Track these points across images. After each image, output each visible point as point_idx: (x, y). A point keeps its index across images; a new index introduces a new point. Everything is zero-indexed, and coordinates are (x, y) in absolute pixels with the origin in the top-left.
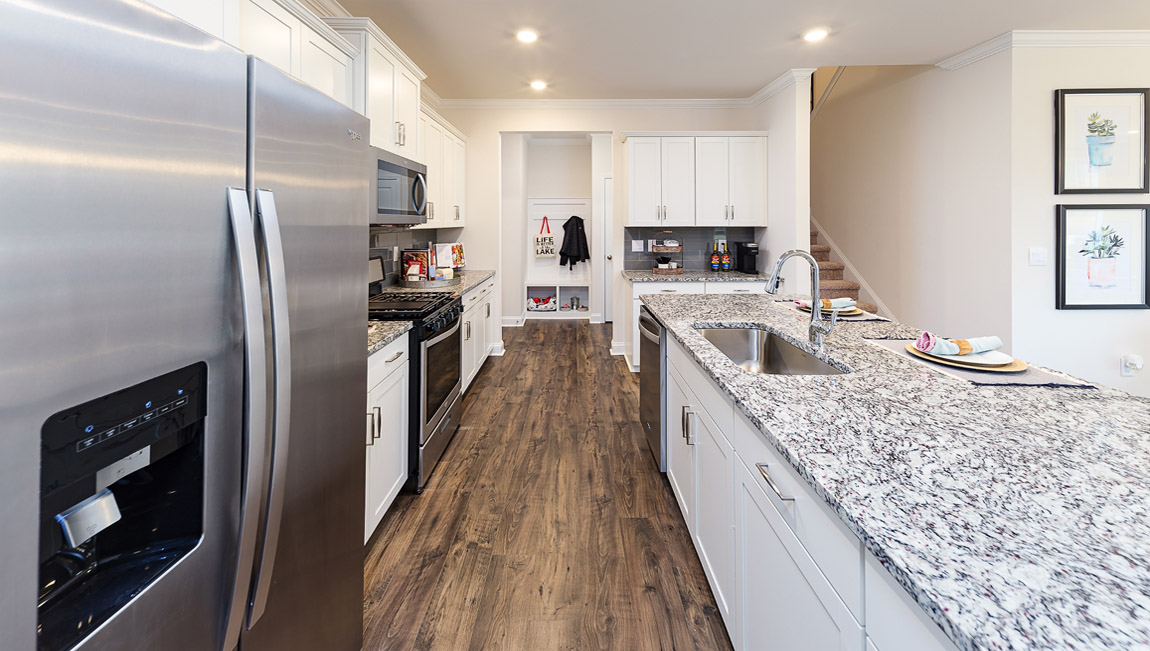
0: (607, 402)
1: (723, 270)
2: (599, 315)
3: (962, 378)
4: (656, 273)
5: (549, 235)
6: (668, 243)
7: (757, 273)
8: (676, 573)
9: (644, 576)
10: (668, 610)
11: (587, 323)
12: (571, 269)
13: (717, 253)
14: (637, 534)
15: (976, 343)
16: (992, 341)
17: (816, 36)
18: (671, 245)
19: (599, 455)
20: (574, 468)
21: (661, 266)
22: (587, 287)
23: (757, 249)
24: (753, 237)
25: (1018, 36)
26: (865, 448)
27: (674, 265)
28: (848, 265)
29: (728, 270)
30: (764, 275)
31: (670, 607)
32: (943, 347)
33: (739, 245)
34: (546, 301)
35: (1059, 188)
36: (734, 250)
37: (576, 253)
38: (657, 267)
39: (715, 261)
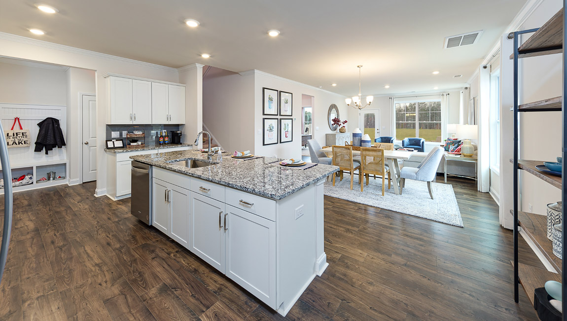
0: (104, 217)
1: (165, 144)
2: (78, 179)
3: (242, 160)
4: (129, 148)
5: (22, 131)
6: (136, 133)
7: (181, 144)
8: (163, 250)
9: (150, 257)
10: (163, 259)
11: (66, 186)
12: (47, 153)
13: (162, 136)
14: (142, 249)
15: (245, 152)
16: (249, 151)
17: (206, 56)
18: (138, 133)
19: (110, 236)
20: (96, 245)
21: (132, 144)
22: (65, 164)
23: (181, 133)
24: (178, 129)
25: (256, 71)
26: (224, 173)
27: (140, 143)
28: (214, 138)
29: (167, 144)
30: (184, 144)
31: (164, 258)
32: (239, 154)
33: (173, 132)
34: (22, 178)
35: (264, 114)
36: (170, 135)
37: (52, 142)
38: (130, 144)
39: (161, 140)
